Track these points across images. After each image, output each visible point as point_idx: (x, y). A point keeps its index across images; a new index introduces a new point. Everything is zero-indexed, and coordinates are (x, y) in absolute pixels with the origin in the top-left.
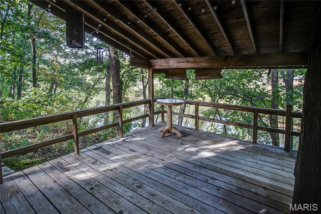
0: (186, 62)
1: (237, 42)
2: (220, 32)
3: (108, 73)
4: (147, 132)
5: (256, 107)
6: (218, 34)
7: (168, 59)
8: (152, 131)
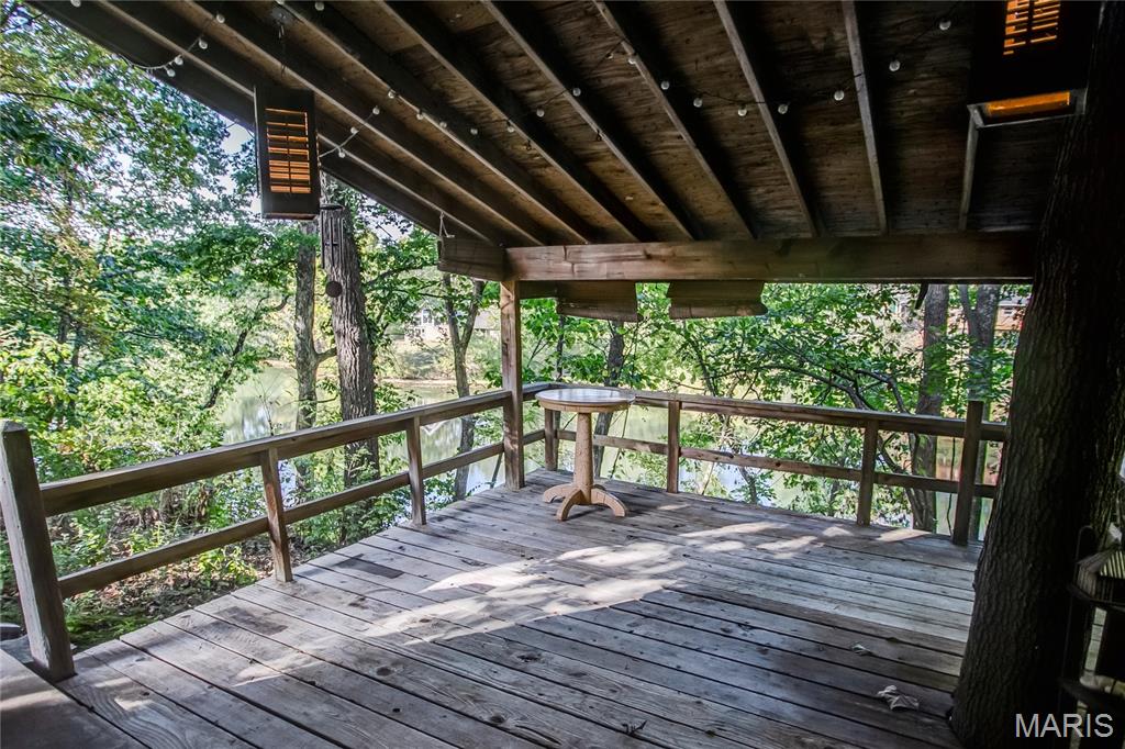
0: (643, 257)
1: (827, 194)
2: (774, 162)
3: (303, 290)
4: (505, 506)
5: (870, 411)
6: (765, 168)
7: (577, 247)
8: (522, 501)
